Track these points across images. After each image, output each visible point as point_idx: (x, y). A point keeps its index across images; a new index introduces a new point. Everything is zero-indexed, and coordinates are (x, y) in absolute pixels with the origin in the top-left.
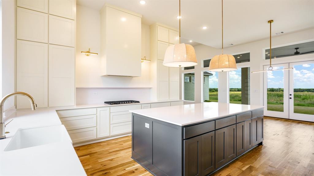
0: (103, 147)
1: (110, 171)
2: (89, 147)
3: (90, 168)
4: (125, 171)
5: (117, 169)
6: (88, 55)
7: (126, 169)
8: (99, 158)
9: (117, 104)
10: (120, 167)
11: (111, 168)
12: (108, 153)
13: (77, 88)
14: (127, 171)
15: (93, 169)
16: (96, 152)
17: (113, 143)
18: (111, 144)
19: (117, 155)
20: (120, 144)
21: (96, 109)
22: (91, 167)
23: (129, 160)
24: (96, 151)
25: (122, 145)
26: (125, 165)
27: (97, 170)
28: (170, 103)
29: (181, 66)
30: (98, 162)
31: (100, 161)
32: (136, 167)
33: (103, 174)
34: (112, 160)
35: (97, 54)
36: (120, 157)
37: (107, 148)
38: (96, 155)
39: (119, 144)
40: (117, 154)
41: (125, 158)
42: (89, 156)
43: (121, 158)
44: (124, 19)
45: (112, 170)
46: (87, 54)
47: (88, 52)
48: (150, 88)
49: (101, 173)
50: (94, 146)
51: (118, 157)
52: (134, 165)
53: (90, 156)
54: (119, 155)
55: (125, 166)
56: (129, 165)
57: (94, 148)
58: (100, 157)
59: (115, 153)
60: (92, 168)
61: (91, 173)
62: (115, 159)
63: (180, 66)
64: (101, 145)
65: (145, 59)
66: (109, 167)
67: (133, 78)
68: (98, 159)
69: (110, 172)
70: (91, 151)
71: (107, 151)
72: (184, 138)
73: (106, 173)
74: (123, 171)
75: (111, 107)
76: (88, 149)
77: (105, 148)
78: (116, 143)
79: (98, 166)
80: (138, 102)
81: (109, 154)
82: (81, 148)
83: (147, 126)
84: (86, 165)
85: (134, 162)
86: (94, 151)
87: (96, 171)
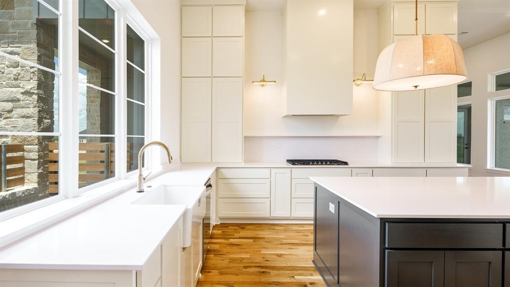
0: (276, 232)
1: (271, 271)
2: (257, 228)
3: (247, 258)
4: (292, 278)
5: (281, 271)
6: (263, 85)
7: (295, 277)
8: (264, 248)
9: (304, 164)
10: (287, 270)
11: (273, 268)
12: (280, 243)
13: (244, 137)
14: (295, 281)
15: (249, 261)
16: (264, 238)
17: (293, 230)
18: (290, 230)
19: (292, 250)
20: (305, 234)
21: (269, 170)
22: (249, 256)
23: (307, 264)
24: (264, 236)
25: (307, 237)
26: (298, 270)
27: (254, 263)
28: (425, 170)
29: (418, 88)
30: (260, 252)
31: (264, 252)
32: (313, 279)
33: (259, 272)
34: (280, 256)
35: (275, 82)
36: (294, 254)
37: (282, 236)
38: (262, 242)
39: (303, 234)
40: (292, 248)
41: (302, 258)
42: (252, 240)
43: (295, 257)
44: (322, 12)
45: (274, 271)
46: (262, 83)
47: (264, 81)
48: (378, 137)
49: (258, 270)
50: (265, 228)
51: (292, 254)
52: (312, 275)
53: (254, 241)
54: (294, 252)
55: (295, 272)
56: (304, 272)
57: (264, 230)
58: (266, 247)
59: (290, 247)
60: (249, 259)
61: (245, 265)
62: (286, 256)
63: (416, 87)
64: (276, 228)
65: (364, 79)
66: (272, 265)
67: (340, 117)
68: (262, 248)
69: (269, 273)
70: (257, 235)
71: (279, 239)
72: (387, 246)
73: (263, 272)
74: (289, 278)
75: (293, 169)
76: (255, 230)
77: (278, 235)
78: (298, 231)
79: (258, 259)
80: (346, 163)
81: (280, 246)
82: (247, 227)
83: (332, 208)
84: (244, 252)
85: (314, 271)
86: (262, 234)
87: (253, 265)
